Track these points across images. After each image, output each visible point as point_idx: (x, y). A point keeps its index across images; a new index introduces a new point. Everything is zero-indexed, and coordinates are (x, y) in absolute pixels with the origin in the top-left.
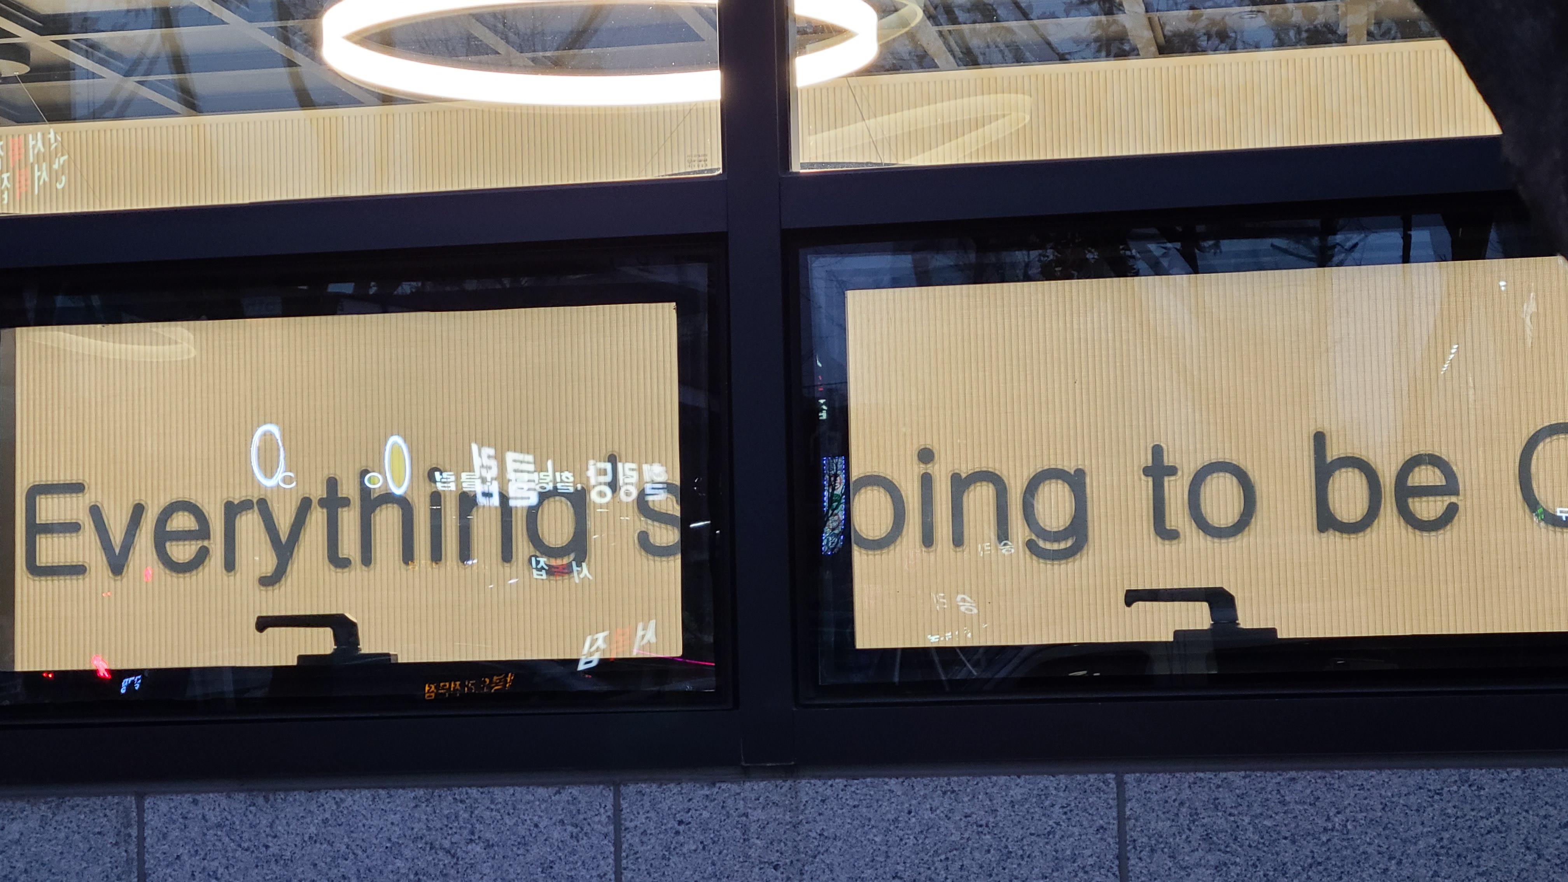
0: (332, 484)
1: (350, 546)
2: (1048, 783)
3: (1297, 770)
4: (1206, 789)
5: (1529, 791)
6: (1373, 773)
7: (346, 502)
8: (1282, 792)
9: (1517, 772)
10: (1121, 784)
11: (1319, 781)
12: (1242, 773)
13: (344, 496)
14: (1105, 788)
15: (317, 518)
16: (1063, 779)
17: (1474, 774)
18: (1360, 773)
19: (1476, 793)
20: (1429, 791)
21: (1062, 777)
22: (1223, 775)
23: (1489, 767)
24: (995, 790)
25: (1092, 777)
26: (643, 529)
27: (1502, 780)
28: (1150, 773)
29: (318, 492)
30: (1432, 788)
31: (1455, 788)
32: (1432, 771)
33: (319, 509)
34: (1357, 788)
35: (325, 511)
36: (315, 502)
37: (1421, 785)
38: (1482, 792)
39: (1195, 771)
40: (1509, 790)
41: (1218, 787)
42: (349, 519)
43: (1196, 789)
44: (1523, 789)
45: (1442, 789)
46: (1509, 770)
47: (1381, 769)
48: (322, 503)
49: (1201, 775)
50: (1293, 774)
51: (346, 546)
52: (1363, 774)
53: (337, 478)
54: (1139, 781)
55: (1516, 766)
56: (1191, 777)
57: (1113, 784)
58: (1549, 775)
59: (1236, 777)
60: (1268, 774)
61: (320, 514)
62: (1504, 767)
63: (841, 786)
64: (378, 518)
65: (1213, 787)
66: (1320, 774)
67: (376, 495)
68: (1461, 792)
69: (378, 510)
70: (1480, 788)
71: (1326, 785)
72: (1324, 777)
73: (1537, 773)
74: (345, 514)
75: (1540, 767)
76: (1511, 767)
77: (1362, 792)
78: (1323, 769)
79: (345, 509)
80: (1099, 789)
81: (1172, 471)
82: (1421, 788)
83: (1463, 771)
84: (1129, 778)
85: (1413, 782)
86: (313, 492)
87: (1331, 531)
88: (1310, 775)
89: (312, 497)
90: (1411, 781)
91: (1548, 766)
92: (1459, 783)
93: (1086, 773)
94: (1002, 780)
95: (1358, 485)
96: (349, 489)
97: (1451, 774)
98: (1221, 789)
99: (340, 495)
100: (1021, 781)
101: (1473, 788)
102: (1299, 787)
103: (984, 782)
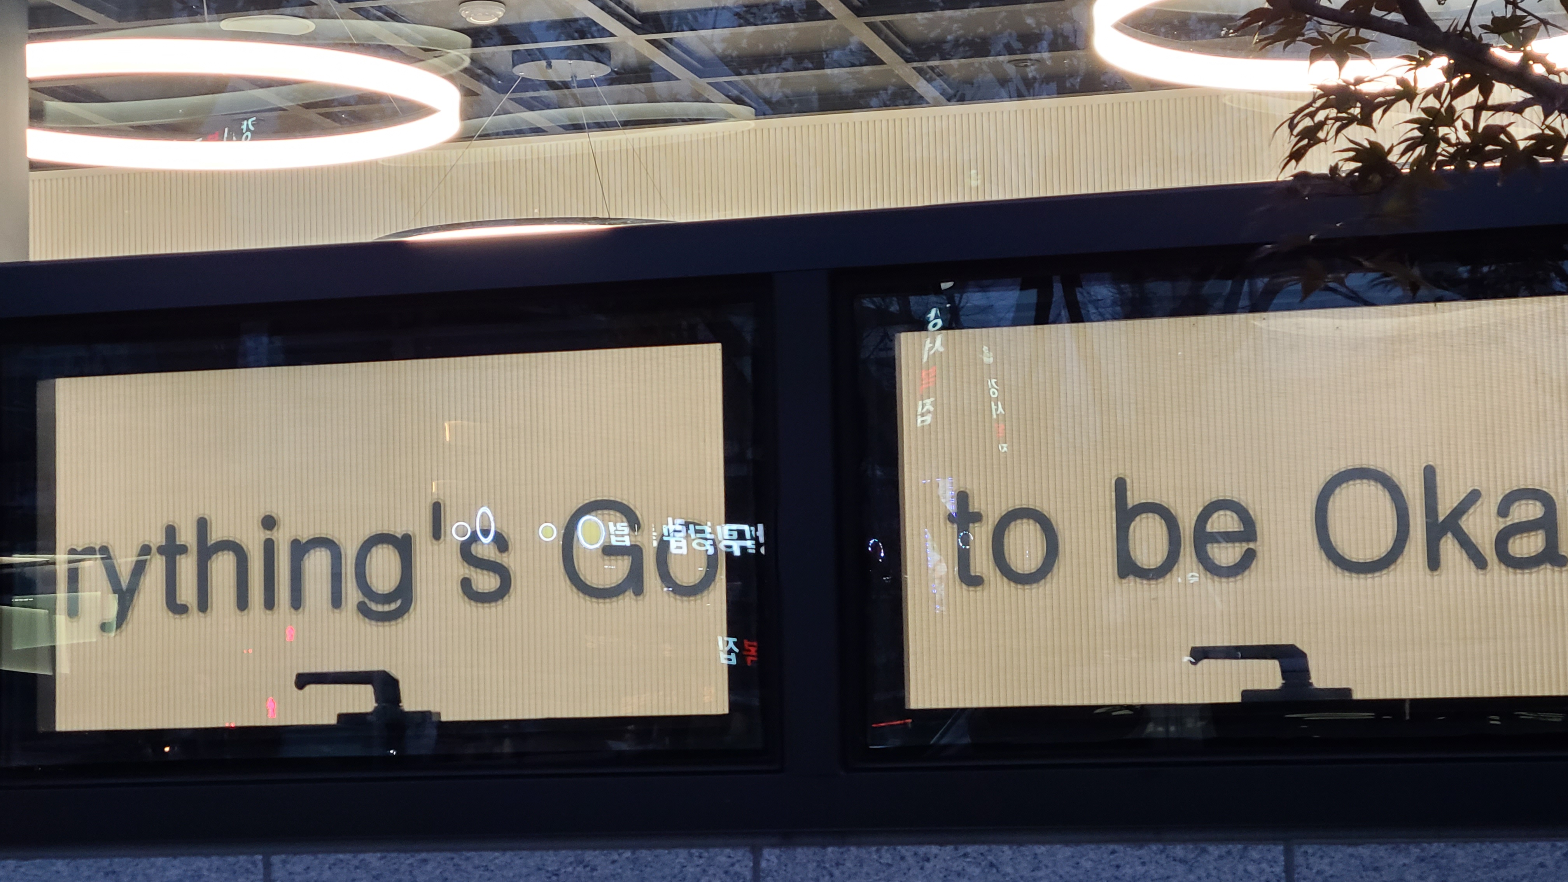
0: (171, 531)
1: (187, 593)
2: (201, 864)
3: (428, 851)
4: (345, 870)
5: (638, 872)
6: (497, 854)
7: (183, 550)
8: (414, 873)
9: (628, 854)
10: (268, 866)
11: (448, 862)
12: (379, 855)
13: (182, 543)
14: (253, 869)
15: (157, 565)
16: (216, 861)
17: (589, 856)
18: (486, 854)
19: (589, 874)
20: (548, 871)
21: (214, 858)
22: (361, 856)
23: (602, 848)
24: (153, 871)
25: (242, 858)
26: (467, 576)
27: (614, 862)
28: (295, 854)
29: (157, 539)
30: (550, 869)
31: (570, 869)
32: (551, 853)
33: (158, 556)
34: (482, 869)
35: (164, 558)
36: (154, 550)
37: (541, 866)
38: (595, 874)
39: (336, 852)
40: (620, 871)
41: (357, 868)
42: (187, 566)
43: (336, 870)
44: (632, 869)
45: (559, 870)
46: (621, 851)
47: (505, 850)
48: (161, 550)
49: (341, 856)
50: (424, 855)
51: (183, 592)
52: (488, 855)
53: (176, 526)
54: (284, 862)
55: (627, 848)
56: (332, 858)
57: (260, 865)
58: (656, 856)
59: (373, 859)
60: (402, 855)
61: (159, 561)
62: (616, 848)
63: (12, 867)
64: (214, 566)
65: (352, 869)
66: (449, 855)
67: (212, 542)
68: (576, 873)
69: (214, 556)
70: (594, 869)
71: (454, 865)
72: (452, 859)
73: (645, 855)
74: (183, 561)
75: (649, 848)
76: (622, 848)
77: (486, 873)
78: (450, 850)
79: (183, 556)
80: (247, 871)
81: (977, 517)
82: (540, 869)
83: (579, 852)
84: (276, 859)
85: (532, 864)
86: (153, 540)
87: (1131, 578)
88: (439, 856)
89: (152, 545)
90: (531, 863)
91: (656, 847)
92: (574, 865)
93: (235, 854)
94: (160, 861)
95: (1159, 532)
96: (187, 536)
97: (568, 855)
98: (358, 870)
99: (178, 543)
100: (177, 862)
101: (588, 869)
102: (429, 867)
103: (144, 863)
